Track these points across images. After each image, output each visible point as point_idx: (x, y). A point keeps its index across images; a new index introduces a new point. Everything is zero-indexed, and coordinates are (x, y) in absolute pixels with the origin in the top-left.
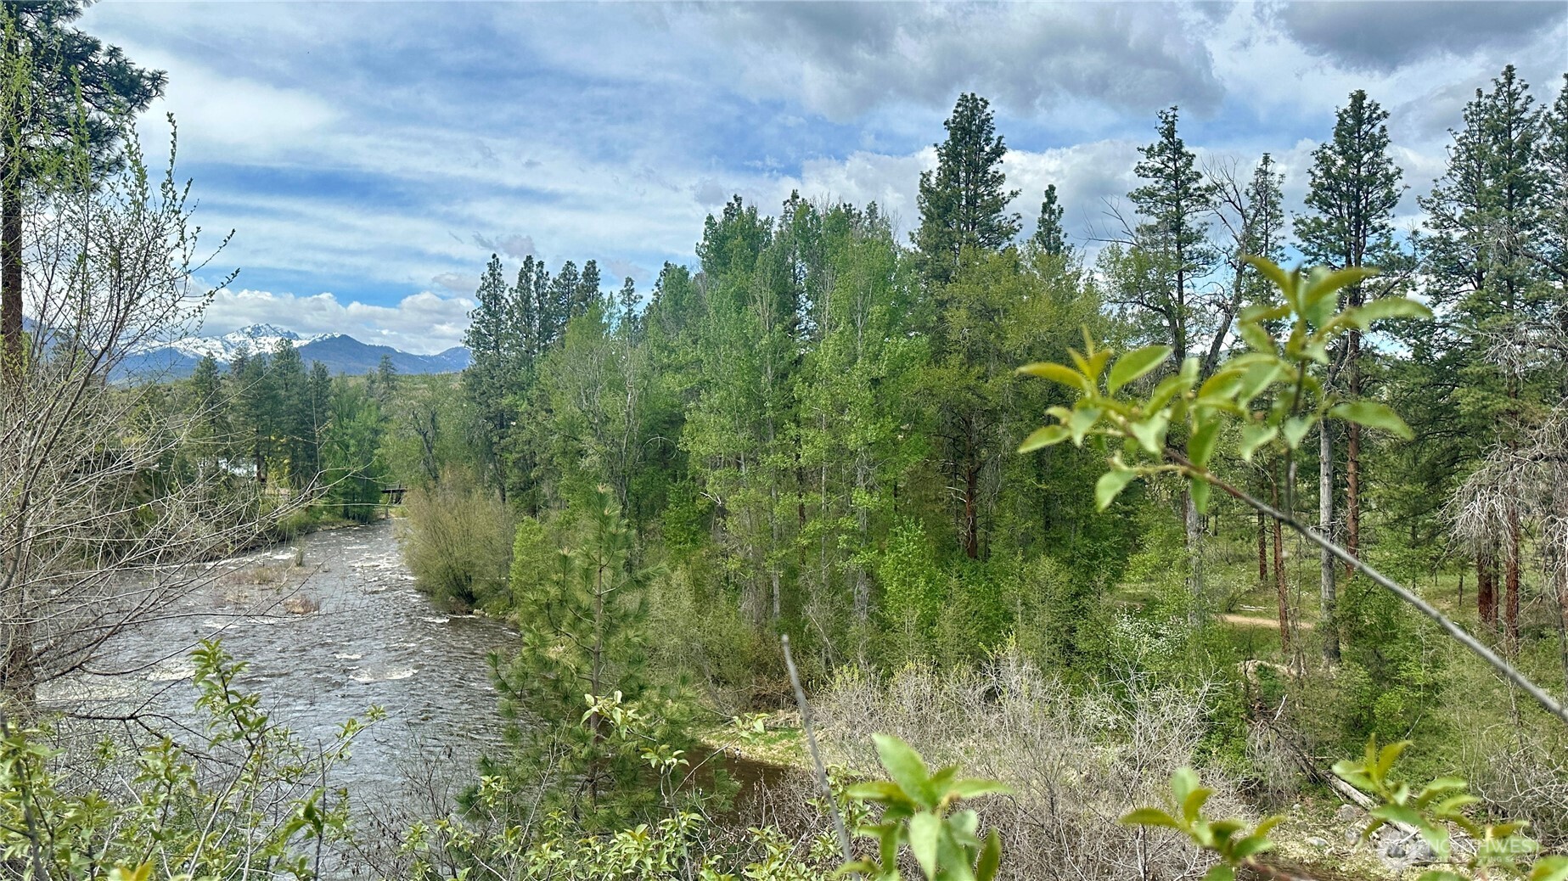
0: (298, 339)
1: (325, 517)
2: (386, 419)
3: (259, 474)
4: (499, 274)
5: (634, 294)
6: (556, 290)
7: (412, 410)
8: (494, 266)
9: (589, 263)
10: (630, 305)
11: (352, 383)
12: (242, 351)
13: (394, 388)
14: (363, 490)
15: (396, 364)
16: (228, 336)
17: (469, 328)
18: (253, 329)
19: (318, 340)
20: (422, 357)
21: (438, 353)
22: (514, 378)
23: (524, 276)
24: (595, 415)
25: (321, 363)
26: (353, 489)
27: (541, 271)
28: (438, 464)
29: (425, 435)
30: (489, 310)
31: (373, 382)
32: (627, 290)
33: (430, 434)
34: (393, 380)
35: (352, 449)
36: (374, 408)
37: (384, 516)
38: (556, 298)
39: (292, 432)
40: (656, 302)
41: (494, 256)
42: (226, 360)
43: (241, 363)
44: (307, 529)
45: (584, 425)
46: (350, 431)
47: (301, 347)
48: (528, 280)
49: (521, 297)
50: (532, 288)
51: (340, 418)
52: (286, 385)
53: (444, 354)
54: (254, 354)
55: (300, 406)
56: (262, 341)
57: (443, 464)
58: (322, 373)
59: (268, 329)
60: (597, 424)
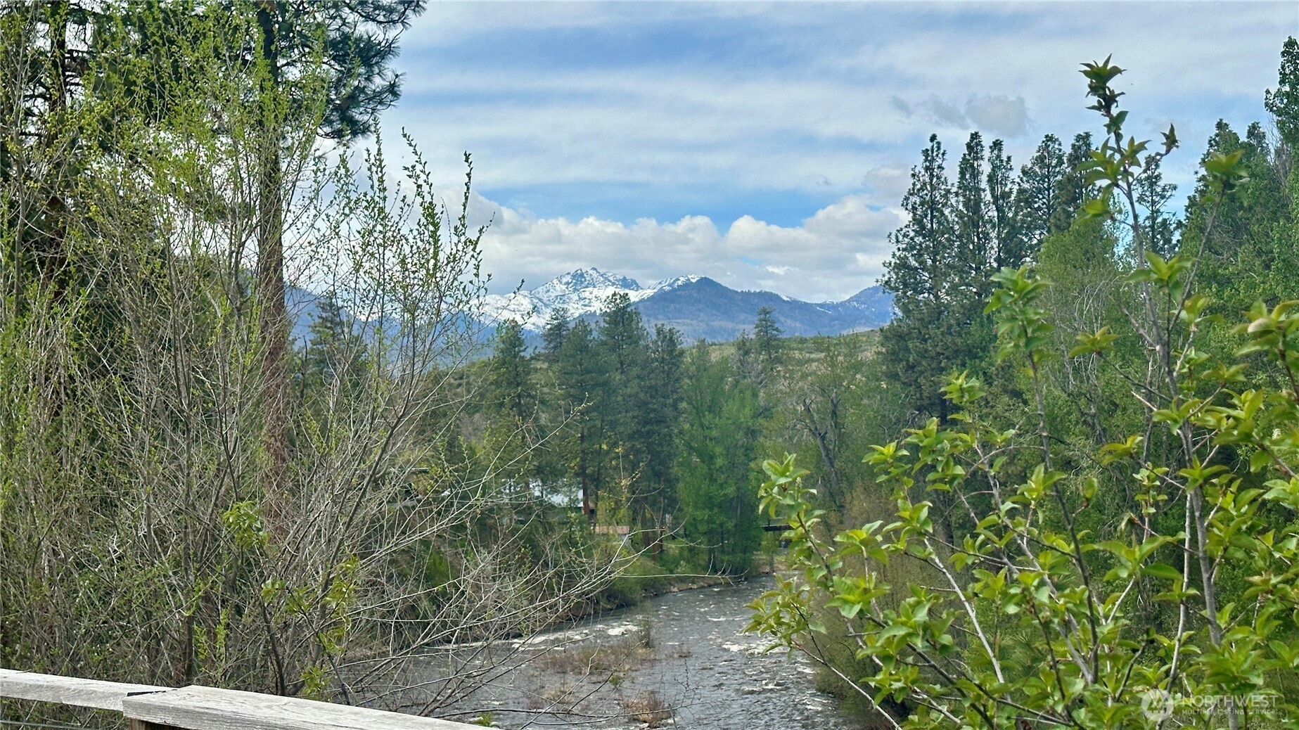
0: (638, 288)
1: (683, 570)
2: (766, 412)
3: (586, 503)
4: (940, 167)
5: (1161, 183)
6: (1026, 186)
7: (802, 397)
8: (932, 155)
9: (1079, 137)
10: (1153, 203)
11: (715, 356)
12: (560, 314)
13: (779, 360)
14: (736, 526)
15: (782, 319)
16: (540, 289)
17: (889, 258)
18: (574, 277)
19: (667, 288)
20: (821, 305)
21: (848, 297)
22: (959, 341)
23: (968, 168)
24: (1090, 400)
25: (667, 328)
26: (721, 525)
27: (998, 157)
28: (844, 485)
29: (823, 438)
30: (923, 227)
31: (747, 353)
32: (1148, 178)
33: (830, 436)
34: (777, 348)
35: (719, 462)
36: (748, 394)
37: (767, 570)
38: (1026, 198)
39: (631, 437)
40: (1202, 193)
41: (933, 138)
42: (538, 327)
43: (557, 332)
44: (655, 590)
45: (1073, 417)
46: (714, 433)
47: (642, 301)
48: (975, 174)
49: (965, 205)
50: (984, 184)
51: (699, 412)
52: (622, 364)
53: (856, 298)
54: (576, 315)
55: (642, 396)
56: (587, 294)
57: (851, 484)
58: (669, 340)
59: (595, 275)
60: (1094, 416)
